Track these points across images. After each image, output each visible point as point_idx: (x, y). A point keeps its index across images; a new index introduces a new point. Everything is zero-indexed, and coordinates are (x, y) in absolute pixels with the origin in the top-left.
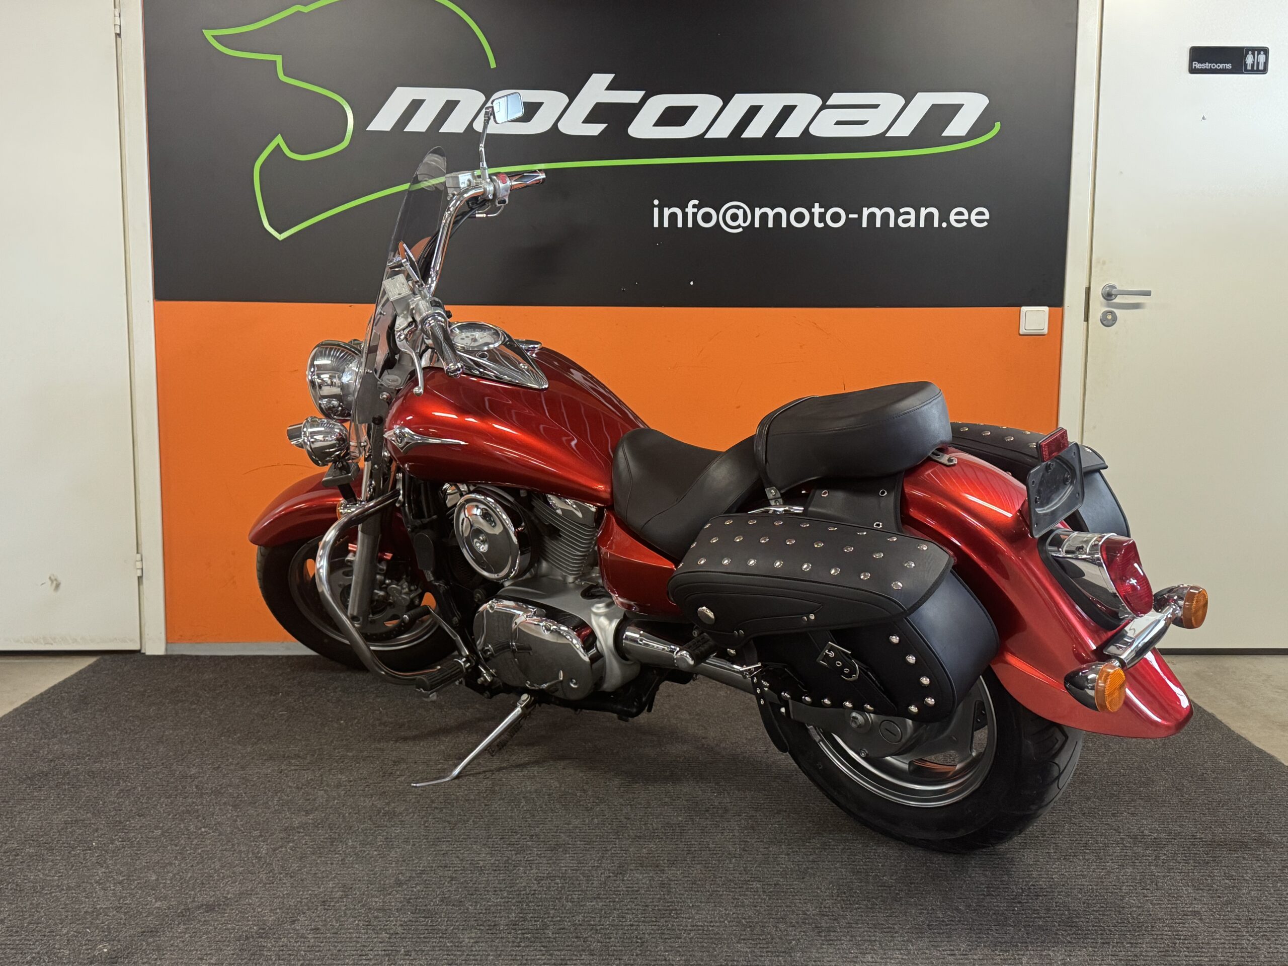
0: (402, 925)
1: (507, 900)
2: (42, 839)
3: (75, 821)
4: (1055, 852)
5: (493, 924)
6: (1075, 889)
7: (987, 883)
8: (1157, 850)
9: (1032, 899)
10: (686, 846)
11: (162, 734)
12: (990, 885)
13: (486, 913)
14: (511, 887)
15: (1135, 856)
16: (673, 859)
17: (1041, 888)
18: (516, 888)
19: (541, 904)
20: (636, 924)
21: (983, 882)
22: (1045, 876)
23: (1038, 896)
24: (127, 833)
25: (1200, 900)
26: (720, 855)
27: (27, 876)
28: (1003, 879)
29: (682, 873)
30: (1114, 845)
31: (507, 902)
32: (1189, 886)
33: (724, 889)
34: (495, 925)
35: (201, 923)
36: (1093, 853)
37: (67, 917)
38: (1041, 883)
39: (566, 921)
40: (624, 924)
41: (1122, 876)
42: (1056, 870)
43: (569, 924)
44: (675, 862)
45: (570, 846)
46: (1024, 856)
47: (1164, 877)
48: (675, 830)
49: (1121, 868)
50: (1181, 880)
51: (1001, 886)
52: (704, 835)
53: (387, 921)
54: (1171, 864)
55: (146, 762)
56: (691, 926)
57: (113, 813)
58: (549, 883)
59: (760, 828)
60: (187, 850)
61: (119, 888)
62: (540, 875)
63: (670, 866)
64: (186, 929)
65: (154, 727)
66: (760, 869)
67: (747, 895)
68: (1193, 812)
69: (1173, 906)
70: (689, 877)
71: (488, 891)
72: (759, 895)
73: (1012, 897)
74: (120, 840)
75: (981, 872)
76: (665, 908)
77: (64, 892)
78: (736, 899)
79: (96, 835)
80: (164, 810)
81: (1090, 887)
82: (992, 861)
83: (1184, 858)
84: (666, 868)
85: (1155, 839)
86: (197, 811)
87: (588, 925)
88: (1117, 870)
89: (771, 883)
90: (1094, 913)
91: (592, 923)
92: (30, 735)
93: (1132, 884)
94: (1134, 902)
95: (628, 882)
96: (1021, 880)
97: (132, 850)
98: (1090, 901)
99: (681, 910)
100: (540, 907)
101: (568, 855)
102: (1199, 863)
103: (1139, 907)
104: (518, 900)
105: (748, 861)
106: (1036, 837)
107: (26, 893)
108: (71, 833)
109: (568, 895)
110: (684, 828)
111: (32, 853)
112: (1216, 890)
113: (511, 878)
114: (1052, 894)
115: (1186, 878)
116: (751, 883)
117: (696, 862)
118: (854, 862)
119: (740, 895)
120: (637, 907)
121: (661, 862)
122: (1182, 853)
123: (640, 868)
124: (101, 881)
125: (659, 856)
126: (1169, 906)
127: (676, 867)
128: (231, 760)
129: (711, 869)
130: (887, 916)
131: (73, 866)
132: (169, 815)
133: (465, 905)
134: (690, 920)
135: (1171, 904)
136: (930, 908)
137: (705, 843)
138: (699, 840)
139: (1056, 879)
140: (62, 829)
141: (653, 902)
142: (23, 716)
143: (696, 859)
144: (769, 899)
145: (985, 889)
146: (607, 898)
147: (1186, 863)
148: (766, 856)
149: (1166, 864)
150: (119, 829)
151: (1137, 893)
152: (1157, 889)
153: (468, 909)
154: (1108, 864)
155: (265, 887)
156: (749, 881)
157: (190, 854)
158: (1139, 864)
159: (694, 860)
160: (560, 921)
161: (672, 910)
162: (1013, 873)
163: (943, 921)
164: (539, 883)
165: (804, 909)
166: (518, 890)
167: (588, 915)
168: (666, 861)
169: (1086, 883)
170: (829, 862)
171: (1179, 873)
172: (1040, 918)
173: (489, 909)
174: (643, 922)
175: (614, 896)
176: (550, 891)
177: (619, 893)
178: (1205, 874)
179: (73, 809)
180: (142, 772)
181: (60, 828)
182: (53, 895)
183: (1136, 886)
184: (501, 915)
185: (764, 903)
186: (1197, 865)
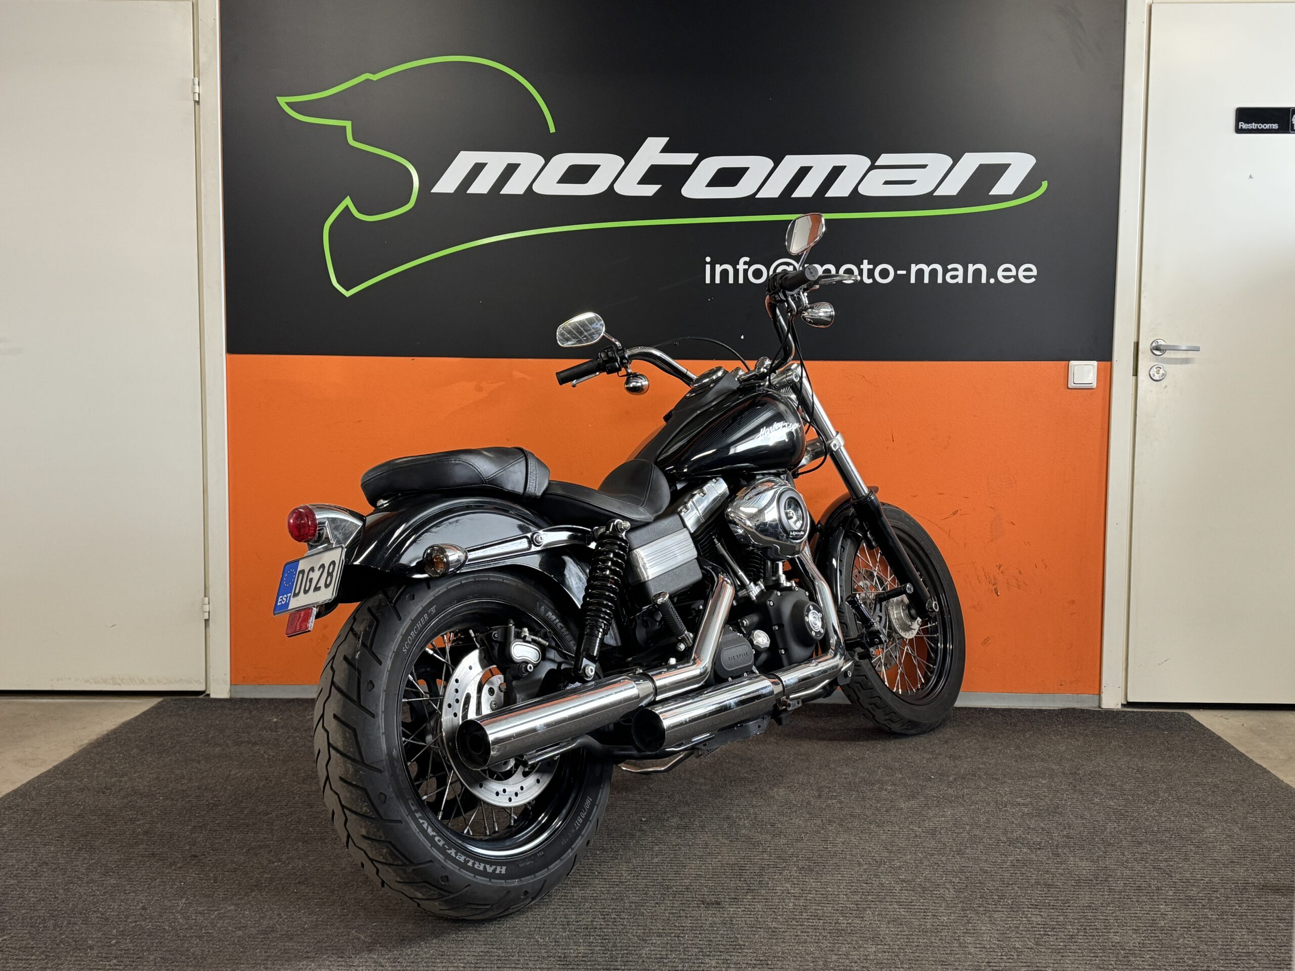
0: (473, 955)
1: (575, 933)
2: (122, 871)
3: (153, 854)
4: (1109, 895)
5: (563, 956)
6: (1129, 930)
7: (1043, 923)
8: (1209, 894)
9: (1088, 939)
10: (744, 885)
11: (228, 773)
12: (1046, 926)
13: (555, 945)
14: (577, 922)
15: (1188, 899)
16: (734, 897)
17: (1096, 929)
18: (584, 923)
19: (607, 937)
20: (701, 957)
21: (1039, 922)
22: (1101, 917)
23: (1094, 936)
24: (204, 866)
25: (1255, 942)
26: (779, 894)
27: (111, 905)
28: (1059, 920)
29: (744, 911)
30: (1167, 889)
31: (575, 935)
32: (1242, 928)
33: (786, 926)
34: (565, 957)
35: (282, 951)
36: (1147, 896)
37: (153, 943)
38: (1096, 924)
39: (633, 954)
40: (689, 957)
41: (1177, 918)
42: (1111, 912)
43: (637, 957)
44: (736, 900)
45: (632, 883)
46: (1079, 898)
47: (1217, 919)
48: (735, 870)
49: (1175, 910)
50: (1234, 922)
51: (1057, 927)
52: (762, 875)
53: (461, 952)
54: (1224, 907)
55: (216, 799)
56: (755, 960)
57: (187, 847)
58: (615, 918)
59: (817, 869)
60: (262, 883)
61: (200, 918)
62: (607, 910)
63: (732, 903)
64: (268, 956)
65: (221, 766)
66: (820, 908)
67: (808, 932)
68: (1244, 857)
69: (1228, 947)
70: (751, 914)
71: (556, 925)
72: (820, 933)
73: (1068, 937)
74: (197, 872)
75: (1037, 913)
76: (730, 943)
77: (148, 921)
78: (796, 936)
79: (173, 867)
80: (236, 845)
81: (1145, 928)
82: (1048, 903)
83: (1237, 902)
84: (727, 906)
85: (1207, 883)
86: (268, 846)
87: (656, 958)
88: (1171, 913)
89: (831, 921)
90: (1150, 952)
91: (658, 956)
92: (102, 773)
93: (1186, 926)
94: (1189, 943)
95: (691, 918)
96: (1076, 921)
97: (210, 882)
98: (1145, 942)
99: (745, 945)
100: (607, 941)
101: (630, 892)
102: (1252, 907)
103: (1194, 948)
104: (585, 934)
105: (807, 900)
106: (1092, 880)
107: (112, 922)
108: (149, 867)
109: (634, 930)
110: (743, 868)
111: (114, 884)
112: (1270, 932)
113: (578, 913)
114: (1107, 934)
115: (1239, 921)
116: (811, 921)
117: (756, 900)
118: (911, 902)
119: (802, 932)
120: (701, 942)
121: (723, 899)
122: (1234, 898)
123: (702, 905)
124: (183, 911)
125: (718, 895)
126: (1225, 947)
127: (738, 905)
128: (297, 798)
129: (771, 907)
130: (947, 954)
131: (154, 896)
132: (242, 849)
133: (534, 938)
134: (755, 955)
135: (1226, 946)
136: (988, 947)
137: (764, 882)
138: (758, 880)
139: (1112, 921)
140: (140, 862)
141: (716, 937)
142: (92, 755)
143: (756, 897)
144: (831, 937)
145: (1042, 929)
146: (673, 933)
147: (1239, 907)
148: (825, 896)
149: (1219, 907)
150: (196, 863)
151: (1191, 935)
152: (1212, 931)
153: (538, 941)
154: (1162, 907)
155: (340, 918)
156: (809, 919)
157: (266, 886)
158: (1193, 907)
159: (754, 899)
160: (627, 954)
161: (736, 945)
162: (1068, 914)
163: (1001, 959)
164: (604, 918)
165: (865, 946)
166: (585, 925)
167: (655, 949)
168: (727, 900)
169: (1140, 925)
170: (887, 902)
171: (1231, 915)
172: (1097, 957)
173: (558, 942)
174: (708, 956)
175: (679, 931)
176: (615, 925)
177: (683, 928)
178: (1258, 917)
179: (149, 843)
180: (212, 809)
181: (138, 861)
182: (138, 923)
183: (1190, 928)
184: (570, 947)
185: (826, 939)
186: (1250, 908)
